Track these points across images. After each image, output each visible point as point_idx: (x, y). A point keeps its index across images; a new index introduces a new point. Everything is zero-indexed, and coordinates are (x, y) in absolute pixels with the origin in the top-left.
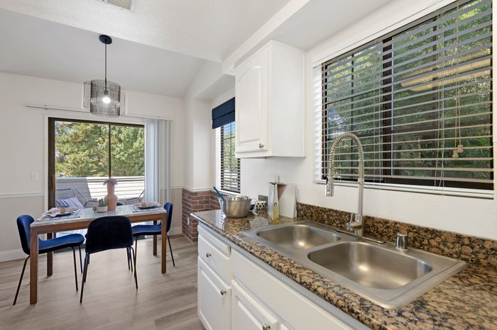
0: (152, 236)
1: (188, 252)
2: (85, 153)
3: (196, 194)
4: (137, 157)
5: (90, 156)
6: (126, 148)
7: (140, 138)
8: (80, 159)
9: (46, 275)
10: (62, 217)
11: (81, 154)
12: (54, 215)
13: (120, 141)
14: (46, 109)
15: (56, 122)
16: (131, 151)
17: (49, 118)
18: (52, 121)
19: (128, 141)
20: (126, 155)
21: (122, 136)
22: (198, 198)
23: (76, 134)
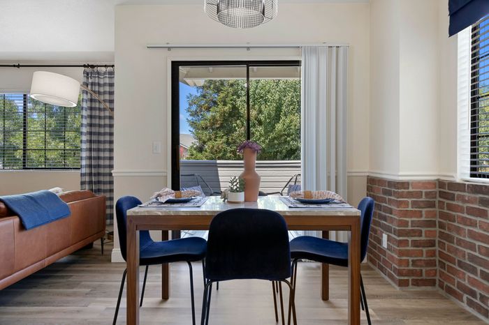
0: (320, 264)
1: (394, 310)
2: (223, 139)
3: (405, 185)
4: (279, 144)
5: (228, 143)
6: (267, 132)
7: (283, 118)
8: (218, 147)
9: (160, 298)
10: (175, 205)
11: (219, 141)
12: (163, 200)
13: (260, 123)
14: (169, 48)
15: (182, 70)
16: (272, 135)
17: (173, 62)
18: (176, 65)
19: (269, 123)
20: (267, 141)
21: (262, 117)
22: (410, 195)
23: (214, 118)
